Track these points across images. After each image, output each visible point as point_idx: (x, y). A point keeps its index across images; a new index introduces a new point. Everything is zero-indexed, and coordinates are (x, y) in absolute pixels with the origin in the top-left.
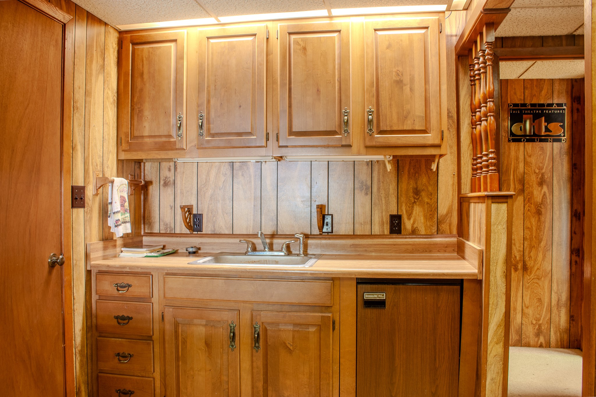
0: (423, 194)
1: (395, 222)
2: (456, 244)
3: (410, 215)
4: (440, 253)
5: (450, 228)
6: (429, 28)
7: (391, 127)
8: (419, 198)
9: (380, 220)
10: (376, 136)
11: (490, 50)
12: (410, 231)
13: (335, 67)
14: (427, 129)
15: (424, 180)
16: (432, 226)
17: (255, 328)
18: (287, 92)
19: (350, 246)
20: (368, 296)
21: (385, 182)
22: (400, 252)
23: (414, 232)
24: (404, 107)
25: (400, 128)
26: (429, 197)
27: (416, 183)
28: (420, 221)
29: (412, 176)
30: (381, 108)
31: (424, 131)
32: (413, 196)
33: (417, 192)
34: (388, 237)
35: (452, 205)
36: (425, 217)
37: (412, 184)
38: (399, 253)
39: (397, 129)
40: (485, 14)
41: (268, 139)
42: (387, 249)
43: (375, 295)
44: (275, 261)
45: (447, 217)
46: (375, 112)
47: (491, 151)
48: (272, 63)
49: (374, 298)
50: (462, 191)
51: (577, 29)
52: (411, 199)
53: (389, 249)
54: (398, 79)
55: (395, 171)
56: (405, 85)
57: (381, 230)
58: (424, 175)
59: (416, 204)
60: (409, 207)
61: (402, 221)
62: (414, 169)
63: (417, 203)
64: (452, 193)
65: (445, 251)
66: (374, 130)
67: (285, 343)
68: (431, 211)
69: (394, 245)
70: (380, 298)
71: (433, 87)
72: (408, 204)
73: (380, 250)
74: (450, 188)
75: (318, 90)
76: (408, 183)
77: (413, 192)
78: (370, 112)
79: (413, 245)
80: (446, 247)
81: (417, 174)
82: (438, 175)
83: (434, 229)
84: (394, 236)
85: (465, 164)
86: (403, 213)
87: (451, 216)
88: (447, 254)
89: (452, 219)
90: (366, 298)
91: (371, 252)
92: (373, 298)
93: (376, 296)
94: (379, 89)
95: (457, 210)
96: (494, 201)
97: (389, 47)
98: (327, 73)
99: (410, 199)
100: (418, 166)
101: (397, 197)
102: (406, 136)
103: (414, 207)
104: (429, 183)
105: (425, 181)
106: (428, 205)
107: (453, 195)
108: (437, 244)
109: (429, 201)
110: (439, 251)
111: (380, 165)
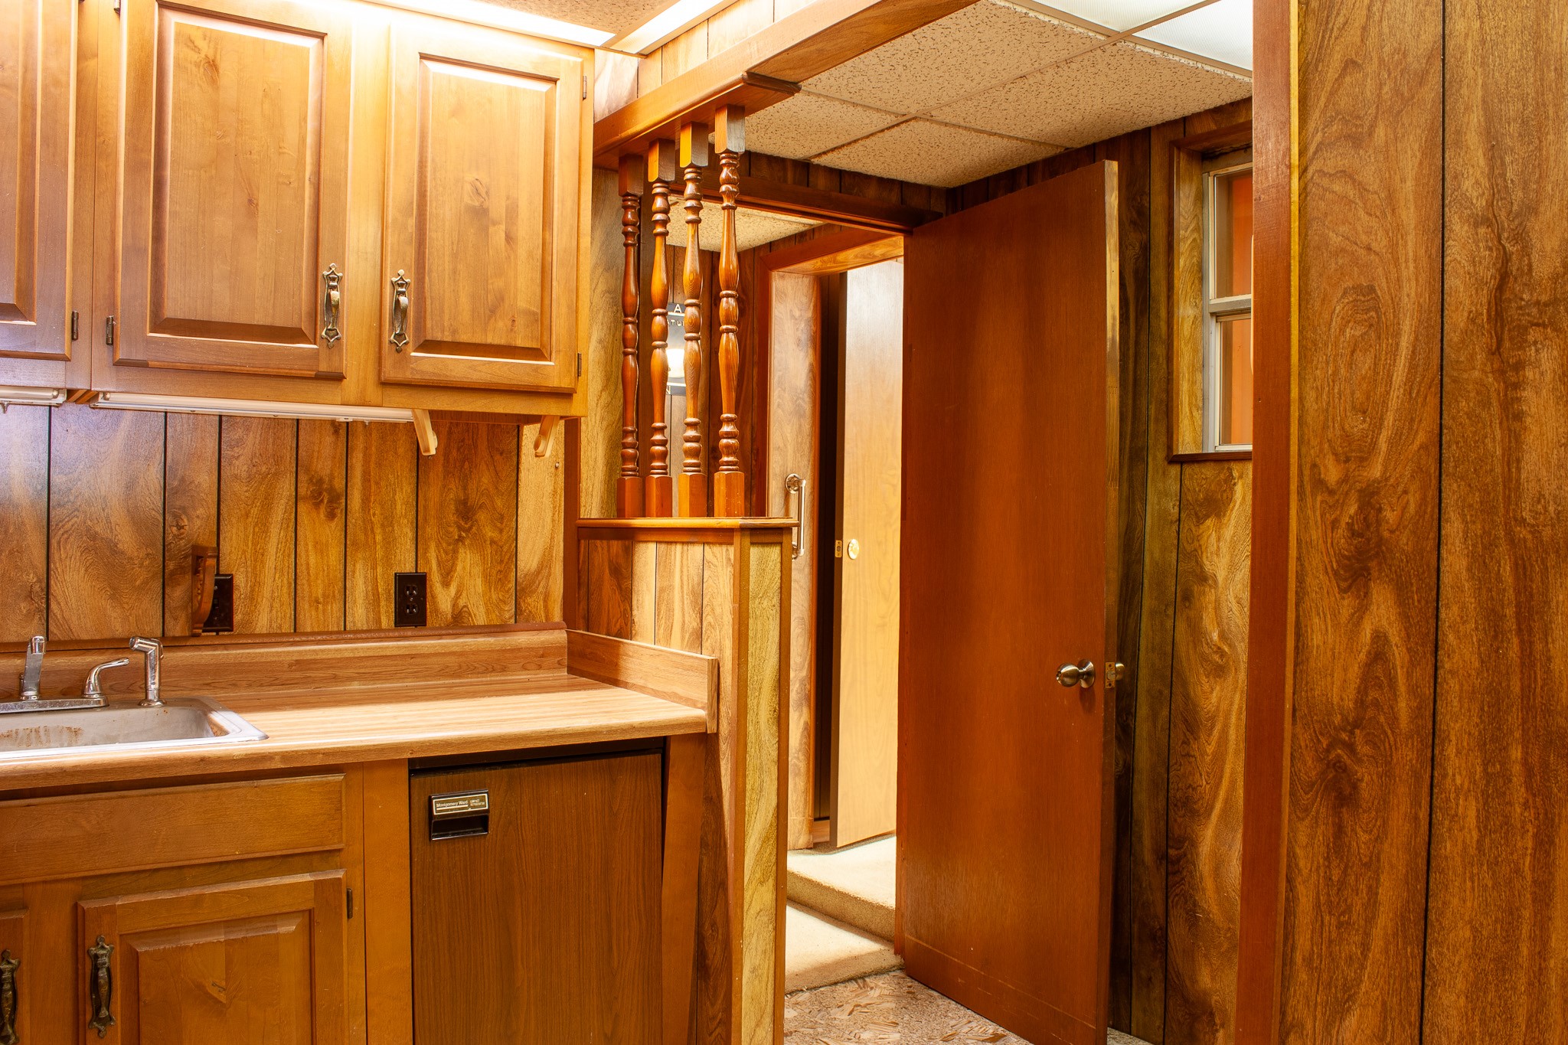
0: (482, 517)
1: (411, 594)
2: (563, 647)
3: (448, 574)
4: (527, 672)
5: (546, 607)
6: (558, 82)
7: (454, 332)
8: (470, 528)
9: (370, 588)
10: (413, 354)
11: (732, 172)
12: (449, 616)
13: (303, 140)
14: (544, 347)
15: (484, 479)
16: (505, 602)
17: (96, 956)
18: (149, 192)
19: (290, 665)
20: (443, 807)
21: (383, 484)
22: (425, 676)
23: (459, 623)
24: (490, 281)
25: (478, 339)
26: (496, 526)
27: (465, 488)
28: (473, 590)
29: (455, 467)
30: (430, 277)
31: (536, 353)
32: (455, 523)
33: (466, 512)
34: (391, 634)
35: (551, 547)
36: (487, 577)
37: (454, 492)
38: (426, 678)
39: (471, 341)
40: (749, 84)
41: (74, 337)
42: (393, 668)
43: (460, 803)
44: (69, 729)
45: (540, 578)
46: (412, 285)
47: (727, 418)
48: (96, 85)
49: (459, 809)
50: (582, 510)
51: (825, 153)
52: (451, 529)
53: (399, 668)
54: (477, 204)
55: (410, 453)
56: (494, 223)
57: (371, 615)
58: (485, 467)
59: (463, 544)
60: (446, 553)
61: (428, 590)
62: (458, 450)
63: (467, 542)
64: (551, 515)
65: (540, 667)
66: (409, 337)
67: (200, 987)
68: (502, 561)
69: (413, 656)
70: (474, 807)
71: (560, 240)
72: (444, 545)
73: (374, 673)
74: (547, 501)
75: (250, 201)
76: (444, 486)
77: (457, 510)
78: (401, 285)
79: (462, 654)
80: (542, 656)
81: (467, 463)
82: (518, 468)
83: (509, 610)
84: (409, 631)
85: (589, 442)
86: (430, 569)
87: (550, 574)
88: (542, 675)
89: (550, 583)
90: (437, 812)
91: (350, 679)
92: (455, 809)
93: (463, 804)
94: (425, 224)
95: (562, 559)
96: (755, 540)
97: (457, 111)
98: (280, 154)
99: (447, 532)
100: (471, 442)
101: (415, 525)
102: (491, 362)
103: (458, 552)
104: (497, 488)
105: (486, 481)
106: (495, 547)
107: (553, 521)
108: (519, 649)
109: (495, 535)
110: (524, 668)
111: (371, 434)
